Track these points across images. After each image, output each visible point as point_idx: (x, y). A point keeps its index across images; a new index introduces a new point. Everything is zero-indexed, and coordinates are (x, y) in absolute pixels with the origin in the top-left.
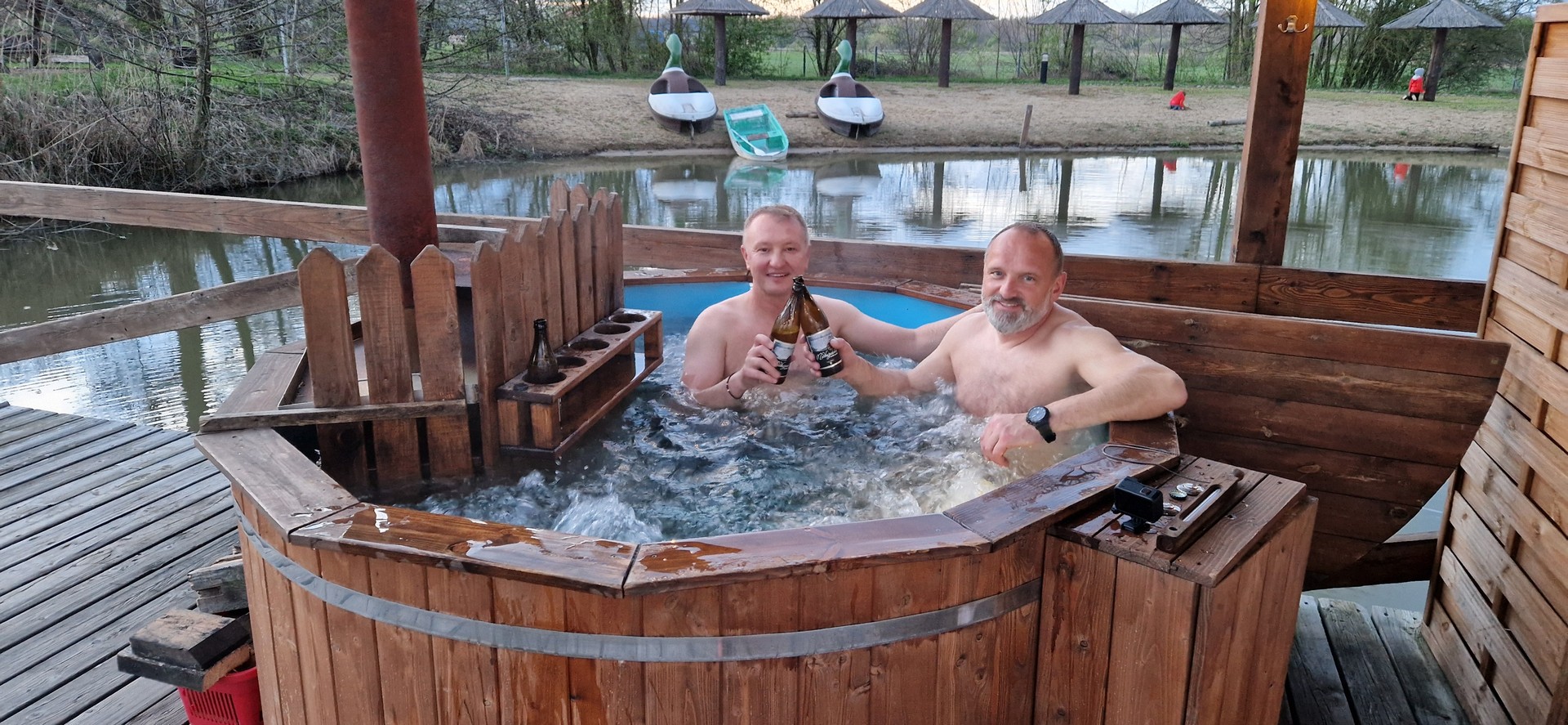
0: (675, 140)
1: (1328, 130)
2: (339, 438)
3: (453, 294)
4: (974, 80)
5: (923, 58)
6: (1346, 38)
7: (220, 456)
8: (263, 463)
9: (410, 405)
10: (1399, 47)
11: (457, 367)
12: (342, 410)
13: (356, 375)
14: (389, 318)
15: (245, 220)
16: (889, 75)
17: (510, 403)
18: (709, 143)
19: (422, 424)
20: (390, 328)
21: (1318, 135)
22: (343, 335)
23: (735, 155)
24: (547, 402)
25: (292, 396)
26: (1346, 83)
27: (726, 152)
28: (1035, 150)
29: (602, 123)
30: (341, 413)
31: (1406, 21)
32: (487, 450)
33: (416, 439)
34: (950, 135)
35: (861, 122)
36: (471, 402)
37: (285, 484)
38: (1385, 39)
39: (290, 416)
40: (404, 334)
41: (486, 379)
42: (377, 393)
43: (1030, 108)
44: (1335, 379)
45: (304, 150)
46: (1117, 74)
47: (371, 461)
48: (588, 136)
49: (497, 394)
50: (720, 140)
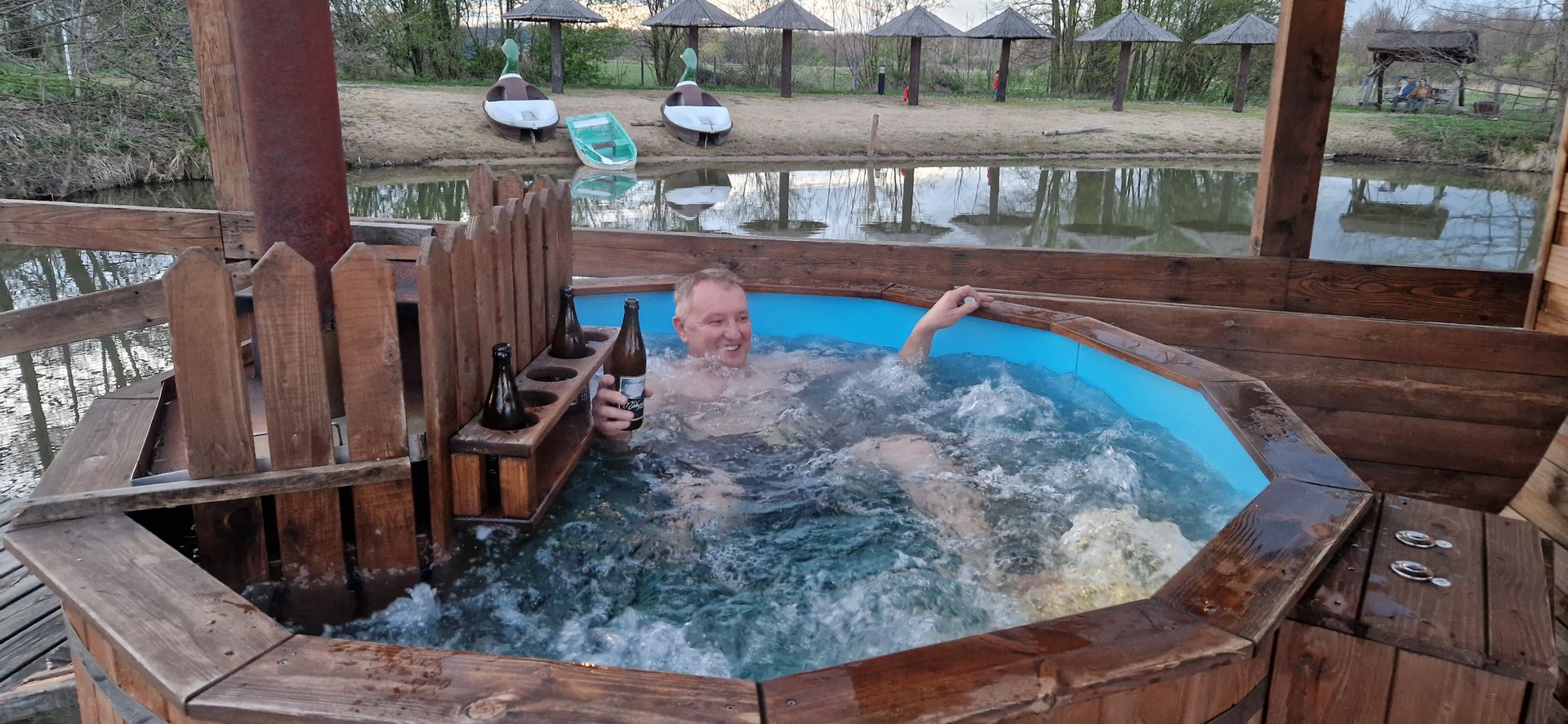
0: (515, 148)
1: (1152, 139)
2: (226, 521)
3: (394, 309)
4: (814, 91)
5: (763, 70)
6: (1158, 53)
7: (50, 566)
8: (120, 574)
9: (332, 468)
10: (1206, 61)
11: (399, 413)
12: (232, 482)
13: (251, 431)
14: (300, 347)
15: (43, 229)
16: (728, 87)
17: (469, 459)
18: (552, 151)
19: (346, 496)
20: (302, 361)
21: (1144, 144)
22: (233, 372)
23: (581, 164)
24: (518, 453)
25: (148, 465)
26: (1159, 96)
27: (570, 160)
28: (882, 158)
29: (434, 130)
30: (231, 487)
31: (1216, 37)
32: (437, 524)
33: (338, 516)
34: (799, 144)
35: (712, 132)
36: (416, 459)
37: (162, 609)
38: (1194, 55)
39: (153, 495)
40: (322, 369)
41: (437, 425)
42: (283, 453)
43: (876, 116)
44: (1396, 384)
45: (92, 160)
46: (952, 88)
47: (274, 551)
48: (419, 144)
49: (451, 447)
50: (563, 148)
